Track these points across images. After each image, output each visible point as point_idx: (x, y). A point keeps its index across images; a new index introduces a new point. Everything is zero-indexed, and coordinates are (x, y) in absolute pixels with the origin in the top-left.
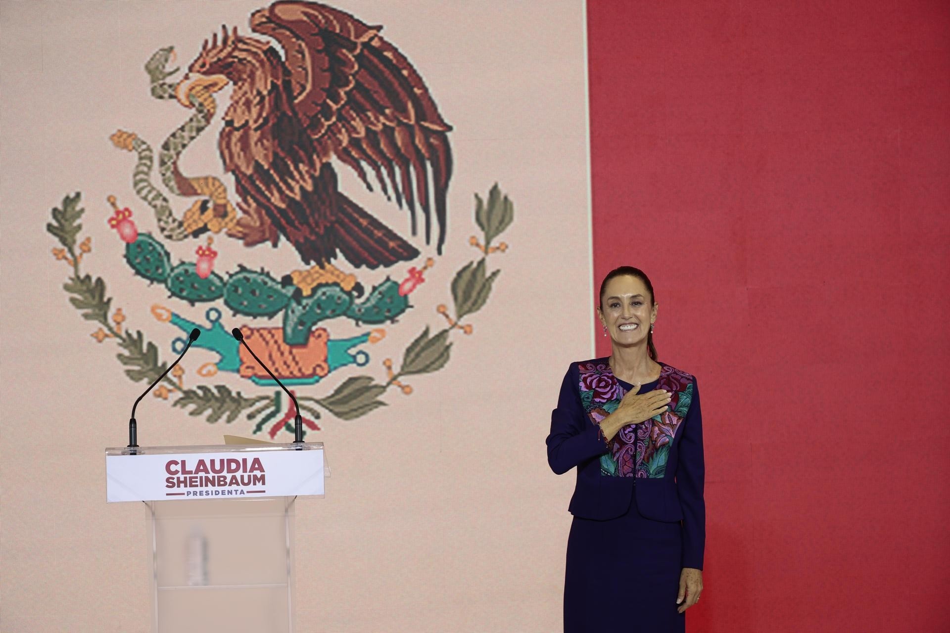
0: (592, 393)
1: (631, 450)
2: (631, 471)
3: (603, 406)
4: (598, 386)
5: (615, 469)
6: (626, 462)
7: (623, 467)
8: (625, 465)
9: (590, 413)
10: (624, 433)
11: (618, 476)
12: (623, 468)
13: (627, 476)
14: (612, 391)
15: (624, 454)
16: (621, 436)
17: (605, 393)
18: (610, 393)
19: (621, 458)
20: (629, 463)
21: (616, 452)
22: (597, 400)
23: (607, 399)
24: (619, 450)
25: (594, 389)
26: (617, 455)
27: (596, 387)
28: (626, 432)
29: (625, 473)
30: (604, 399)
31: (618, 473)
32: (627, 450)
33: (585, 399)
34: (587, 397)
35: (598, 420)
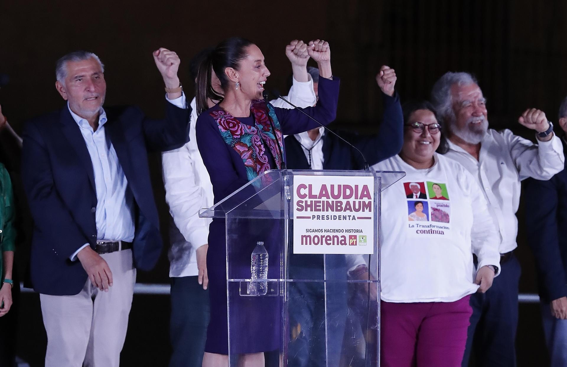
0: (229, 133)
1: (268, 168)
3: (240, 140)
4: (230, 127)
9: (235, 146)
10: (260, 156)
16: (259, 159)
18: (239, 129)
21: (259, 171)
22: (235, 137)
23: (239, 134)
25: (229, 129)
28: (261, 155)
33: (228, 137)
34: (228, 135)
35: (241, 151)
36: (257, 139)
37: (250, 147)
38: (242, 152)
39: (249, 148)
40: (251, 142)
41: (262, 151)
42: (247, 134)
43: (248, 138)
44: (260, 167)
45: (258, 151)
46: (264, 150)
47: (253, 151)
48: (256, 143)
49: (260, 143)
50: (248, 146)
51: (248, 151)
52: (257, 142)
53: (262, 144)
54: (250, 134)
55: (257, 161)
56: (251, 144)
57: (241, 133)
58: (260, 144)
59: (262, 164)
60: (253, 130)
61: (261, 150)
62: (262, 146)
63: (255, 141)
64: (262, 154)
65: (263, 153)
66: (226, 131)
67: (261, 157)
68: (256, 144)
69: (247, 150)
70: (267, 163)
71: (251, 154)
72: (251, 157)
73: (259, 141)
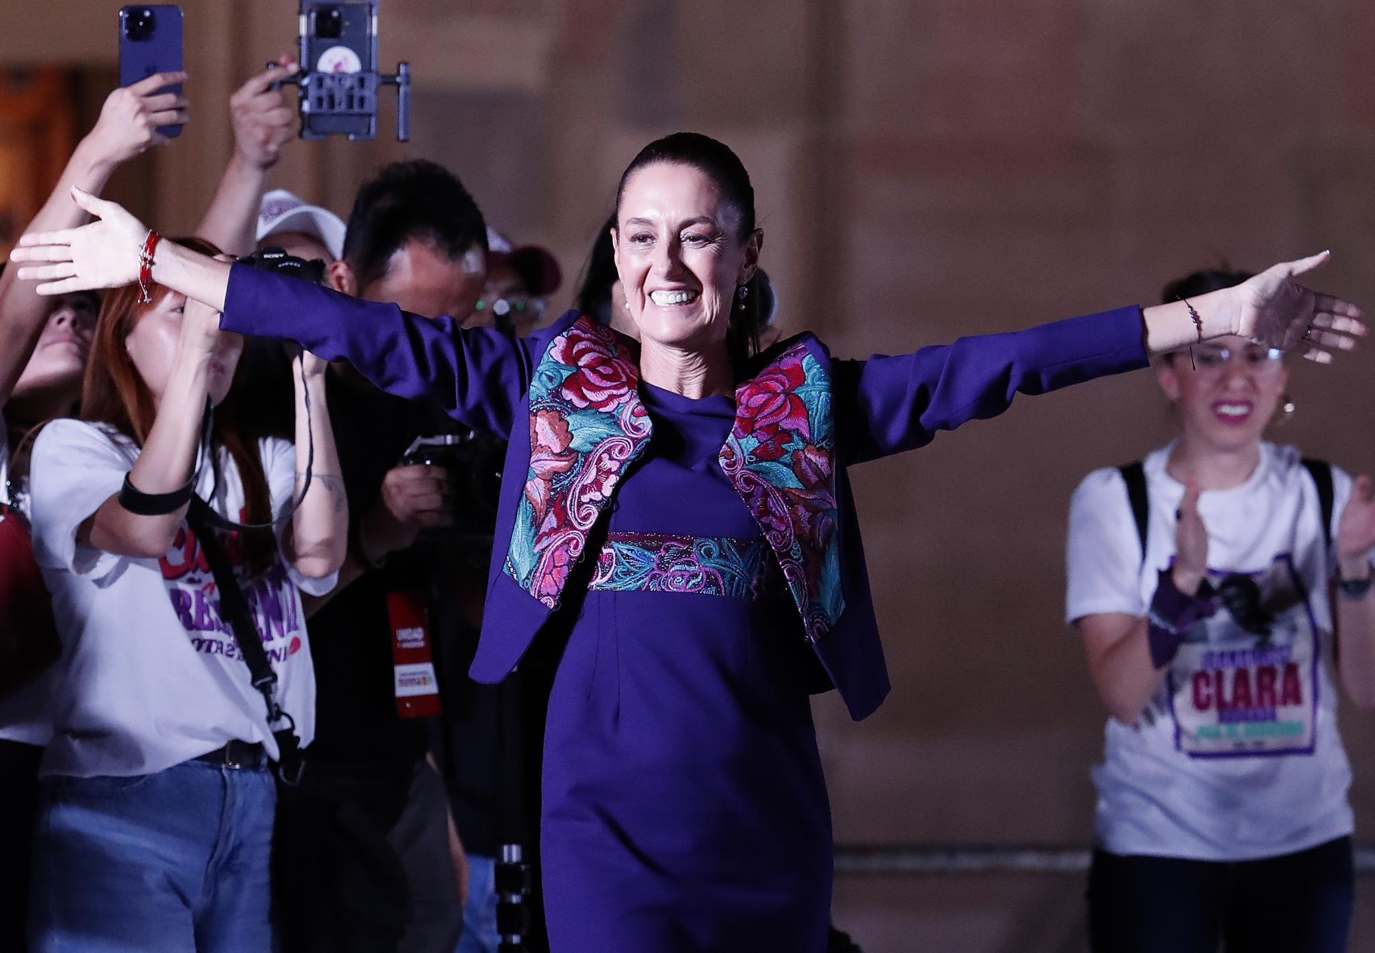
0: (566, 374)
1: (576, 547)
2: (554, 593)
3: (569, 414)
4: (591, 367)
5: (530, 573)
6: (555, 567)
7: (544, 574)
8: (550, 573)
9: (536, 415)
10: (579, 497)
11: (527, 591)
12: (543, 578)
13: (543, 600)
14: (615, 392)
15: (558, 548)
16: (568, 503)
17: (595, 389)
18: (608, 393)
19: (548, 554)
20: (559, 572)
21: (545, 534)
22: (568, 395)
23: (591, 401)
24: (554, 531)
25: (579, 368)
26: (544, 543)
27: (585, 366)
28: (585, 499)
29: (544, 592)
30: (584, 398)
31: (532, 584)
32: (566, 543)
33: (544, 378)
34: (550, 374)
35: (542, 441)
36: (621, 451)
37: (571, 451)
38: (540, 445)
39: (567, 452)
40: (595, 444)
41: (600, 489)
42: (613, 420)
43: (601, 429)
44: (555, 525)
45: (589, 481)
46: (607, 491)
47: (571, 469)
48: (605, 456)
49: (614, 466)
50: (571, 445)
51: (556, 454)
52: (611, 459)
53: (616, 473)
54: (619, 425)
55: (556, 502)
56: (589, 447)
57: (603, 401)
58: (610, 469)
59: (565, 523)
60: (641, 427)
61: (598, 485)
62: (613, 479)
63: (608, 451)
64: (591, 500)
65: (597, 496)
66: (563, 362)
67: (580, 504)
68: (600, 460)
69: (557, 450)
70: (582, 532)
71: (555, 472)
72: (553, 477)
73: (619, 460)
